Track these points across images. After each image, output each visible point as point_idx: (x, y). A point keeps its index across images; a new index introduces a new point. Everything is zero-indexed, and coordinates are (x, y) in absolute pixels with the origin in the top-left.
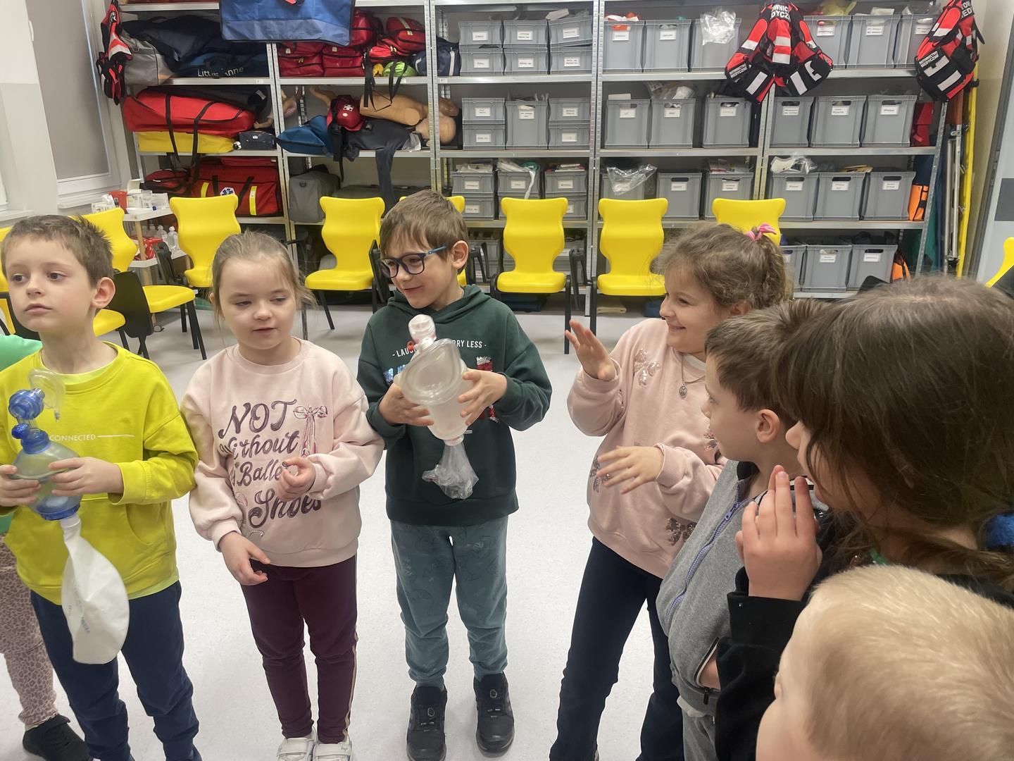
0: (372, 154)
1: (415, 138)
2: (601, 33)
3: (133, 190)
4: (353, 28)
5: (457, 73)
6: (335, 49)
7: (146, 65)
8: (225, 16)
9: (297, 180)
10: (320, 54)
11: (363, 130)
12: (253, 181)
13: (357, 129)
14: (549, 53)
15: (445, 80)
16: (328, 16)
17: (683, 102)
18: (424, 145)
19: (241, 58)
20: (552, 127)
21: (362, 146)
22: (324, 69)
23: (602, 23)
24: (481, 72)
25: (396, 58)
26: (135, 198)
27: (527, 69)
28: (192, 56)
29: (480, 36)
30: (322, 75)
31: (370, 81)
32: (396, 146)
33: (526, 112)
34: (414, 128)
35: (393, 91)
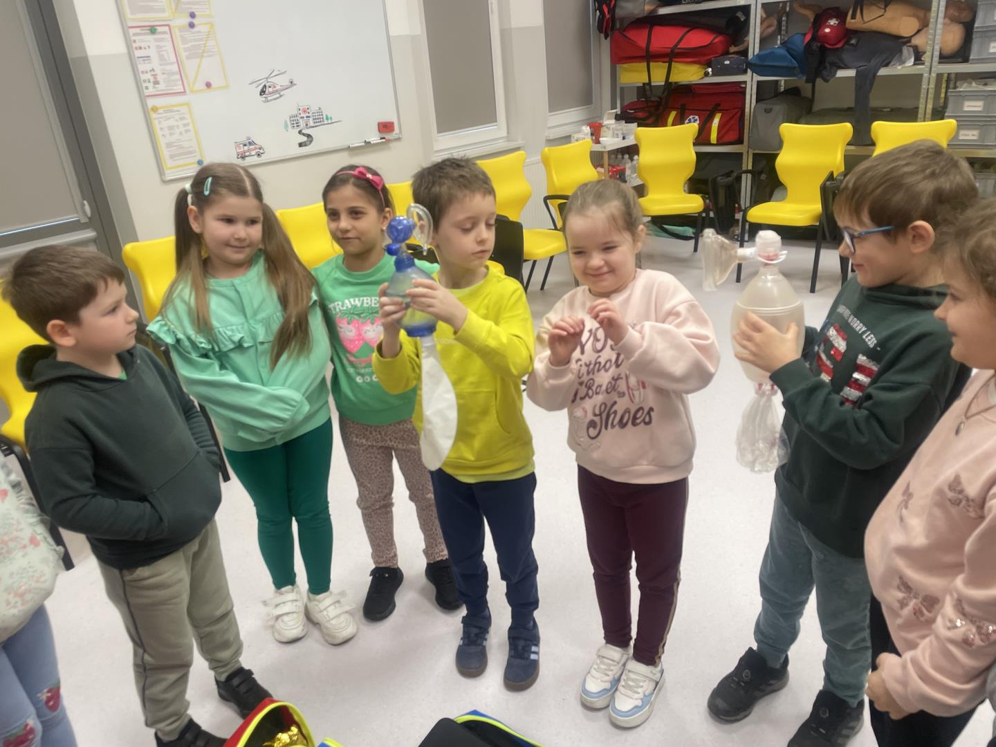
0: (851, 73)
1: (908, 51)
3: (609, 121)
9: (763, 106)
11: (847, 46)
12: (719, 108)
13: (838, 46)
18: (918, 59)
21: (842, 66)
26: (608, 128)
32: (883, 62)
34: (909, 39)
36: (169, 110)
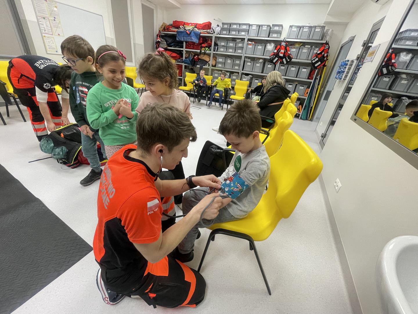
0: (199, 66)
1: (208, 64)
2: (246, 45)
4: (199, 40)
5: (217, 51)
6: (196, 44)
7: (163, 44)
8: (177, 35)
9: (185, 70)
10: (193, 45)
13: (197, 61)
14: (235, 49)
15: (214, 52)
16: (195, 37)
17: (261, 63)
19: (180, 44)
20: (234, 65)
21: (198, 64)
22: (193, 48)
23: (246, 43)
24: (222, 51)
25: (206, 47)
27: (230, 52)
28: (171, 43)
29: (223, 44)
30: (193, 49)
31: (201, 51)
32: (204, 65)
33: (229, 61)
34: (208, 62)
35: (205, 54)
36: (48, 37)
